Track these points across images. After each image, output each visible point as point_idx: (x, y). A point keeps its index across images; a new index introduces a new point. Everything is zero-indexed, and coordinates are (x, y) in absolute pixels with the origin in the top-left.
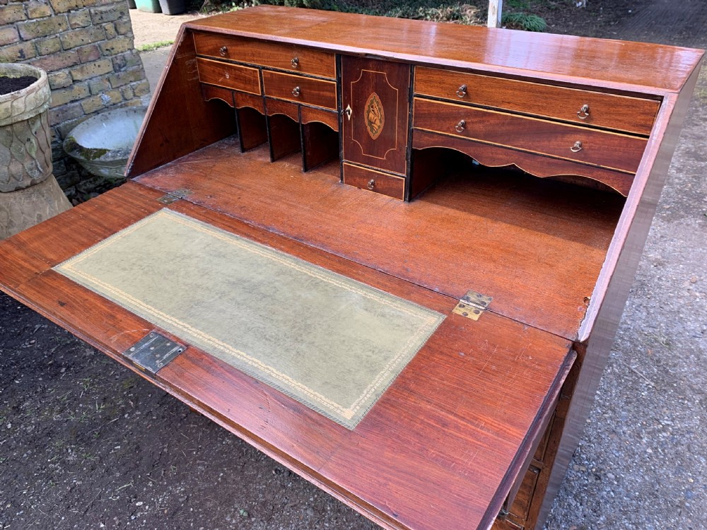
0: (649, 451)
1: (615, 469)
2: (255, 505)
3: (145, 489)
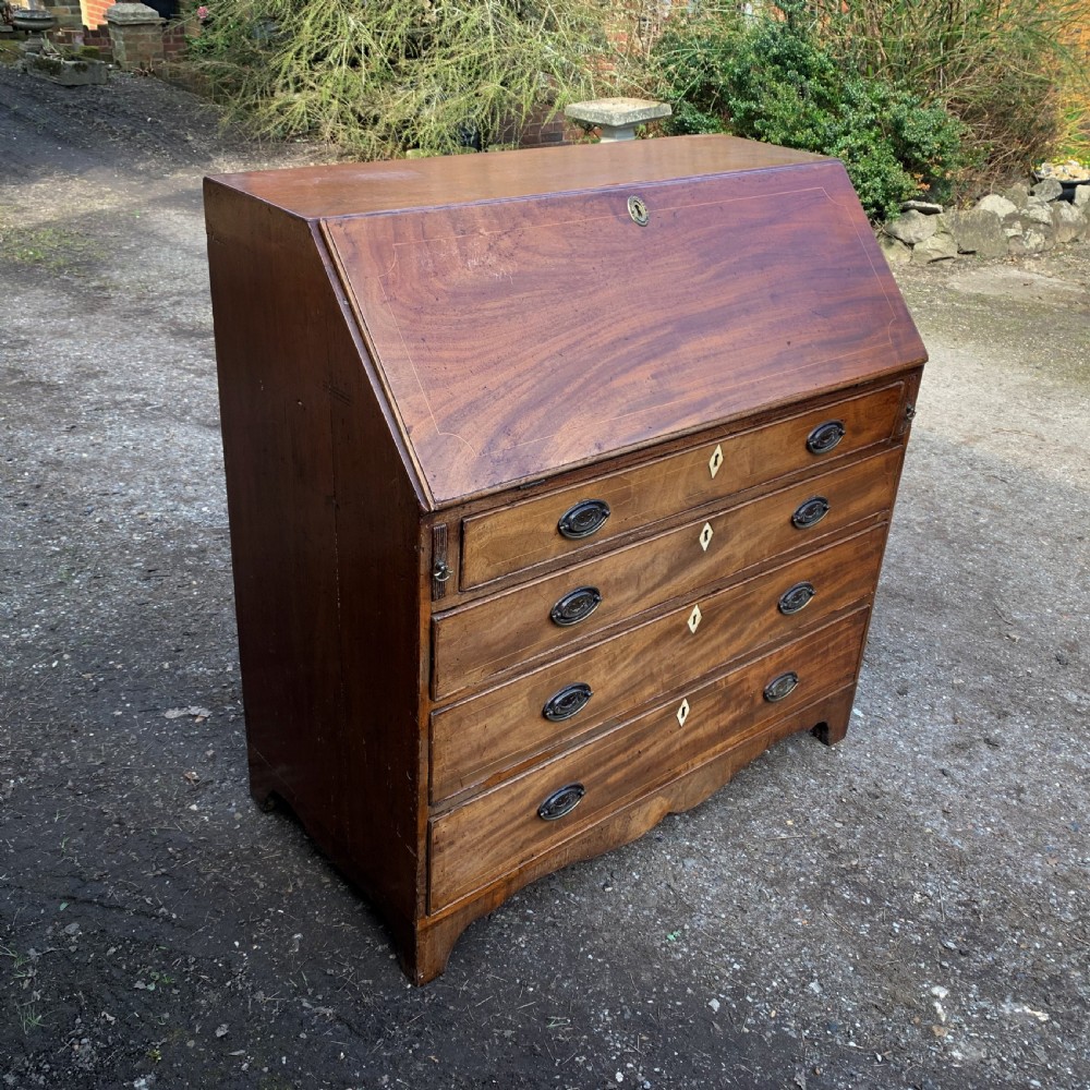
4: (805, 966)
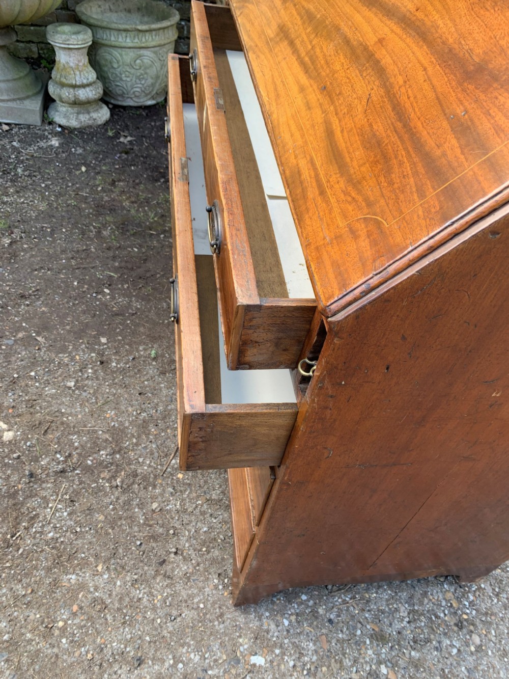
2: (166, 357)
3: (120, 286)
4: (85, 391)
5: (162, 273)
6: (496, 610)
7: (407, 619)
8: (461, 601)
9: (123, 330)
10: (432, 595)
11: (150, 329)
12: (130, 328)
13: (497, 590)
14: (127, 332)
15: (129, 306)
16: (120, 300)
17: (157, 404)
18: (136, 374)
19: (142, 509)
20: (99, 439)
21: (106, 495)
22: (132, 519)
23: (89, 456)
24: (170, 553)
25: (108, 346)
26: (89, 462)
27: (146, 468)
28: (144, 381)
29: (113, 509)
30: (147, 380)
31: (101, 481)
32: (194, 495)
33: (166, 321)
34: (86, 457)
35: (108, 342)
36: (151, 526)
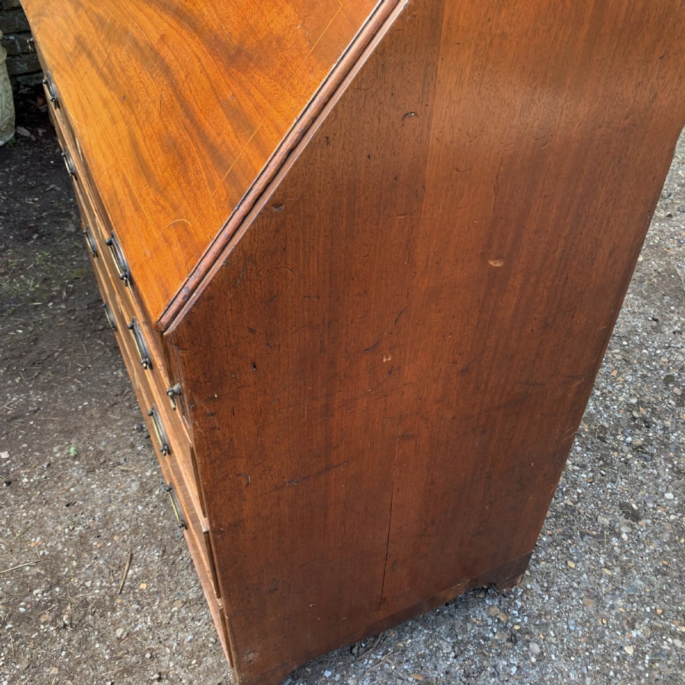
0: (629, 650)
1: (550, 643)
2: (90, 450)
3: (10, 382)
5: (60, 350)
6: (549, 608)
7: (453, 654)
8: (509, 612)
9: (26, 434)
10: (475, 617)
11: (61, 423)
12: (36, 429)
13: (546, 585)
14: (32, 435)
15: (28, 402)
16: (14, 399)
17: (93, 511)
18: (56, 483)
19: (104, 642)
20: (27, 577)
21: (53, 641)
22: (94, 658)
23: (20, 602)
24: (152, 681)
25: (12, 461)
26: (22, 610)
27: (97, 591)
28: (69, 489)
29: (67, 656)
30: (73, 486)
31: (42, 627)
32: (167, 602)
33: (80, 407)
34: (16, 605)
35: (11, 456)
36: (120, 658)
